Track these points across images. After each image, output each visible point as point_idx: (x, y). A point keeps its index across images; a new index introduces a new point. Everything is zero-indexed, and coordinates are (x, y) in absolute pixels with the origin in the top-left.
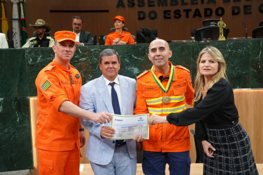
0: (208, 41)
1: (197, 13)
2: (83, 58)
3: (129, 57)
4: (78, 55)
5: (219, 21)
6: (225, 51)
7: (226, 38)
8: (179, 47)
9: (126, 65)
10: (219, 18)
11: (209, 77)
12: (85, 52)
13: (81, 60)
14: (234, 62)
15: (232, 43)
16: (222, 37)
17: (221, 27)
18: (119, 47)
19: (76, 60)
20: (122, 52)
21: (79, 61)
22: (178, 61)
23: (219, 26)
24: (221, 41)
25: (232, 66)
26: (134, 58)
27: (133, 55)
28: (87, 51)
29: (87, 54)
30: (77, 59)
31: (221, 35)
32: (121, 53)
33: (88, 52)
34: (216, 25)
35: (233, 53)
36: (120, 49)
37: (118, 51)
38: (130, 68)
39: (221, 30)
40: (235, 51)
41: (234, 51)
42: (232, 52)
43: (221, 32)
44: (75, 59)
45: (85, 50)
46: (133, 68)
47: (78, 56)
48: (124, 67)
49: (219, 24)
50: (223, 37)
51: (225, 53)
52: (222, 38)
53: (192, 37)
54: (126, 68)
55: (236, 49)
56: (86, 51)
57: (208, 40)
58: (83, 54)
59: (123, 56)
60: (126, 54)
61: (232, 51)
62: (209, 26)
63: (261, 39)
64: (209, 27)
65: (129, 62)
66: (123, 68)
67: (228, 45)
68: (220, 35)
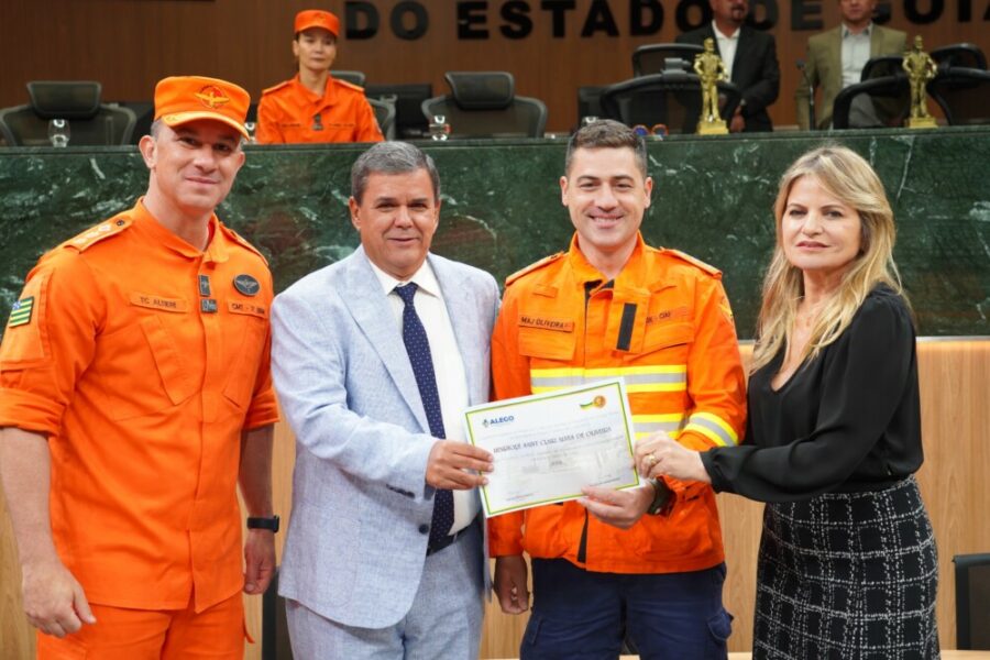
0: (658, 137)
1: (600, 18)
2: (112, 202)
3: (320, 199)
4: (87, 185)
5: (702, 51)
6: (728, 182)
7: (728, 126)
8: (536, 158)
9: (303, 235)
10: (702, 44)
11: (821, 274)
12: (120, 174)
13: (100, 208)
14: (764, 227)
15: (755, 149)
16: (711, 119)
17: (710, 79)
18: (275, 152)
19: (78, 210)
20: (288, 177)
21: (91, 213)
22: (530, 221)
23: (700, 72)
24: (708, 138)
25: (754, 245)
26: (340, 203)
27: (335, 192)
28: (129, 167)
29: (128, 183)
30: (84, 204)
31: (711, 113)
32: (282, 181)
33: (132, 172)
34: (690, 69)
35: (761, 187)
36: (277, 162)
37: (270, 170)
38: (324, 248)
39: (709, 90)
40: (768, 179)
41: (763, 180)
42: (757, 183)
43: (710, 100)
44: (74, 204)
45: (119, 163)
46: (337, 247)
47: (88, 190)
48: (296, 244)
49: (702, 67)
50: (719, 120)
51: (728, 185)
52: (712, 125)
53: (587, 120)
54: (307, 247)
55: (770, 171)
56: (127, 169)
57: (657, 132)
58: (113, 181)
59: (292, 196)
60: (305, 188)
61: (756, 179)
62: (660, 72)
63: (871, 131)
64: (658, 76)
65: (320, 222)
66: (294, 249)
67: (740, 157)
68: (706, 112)
